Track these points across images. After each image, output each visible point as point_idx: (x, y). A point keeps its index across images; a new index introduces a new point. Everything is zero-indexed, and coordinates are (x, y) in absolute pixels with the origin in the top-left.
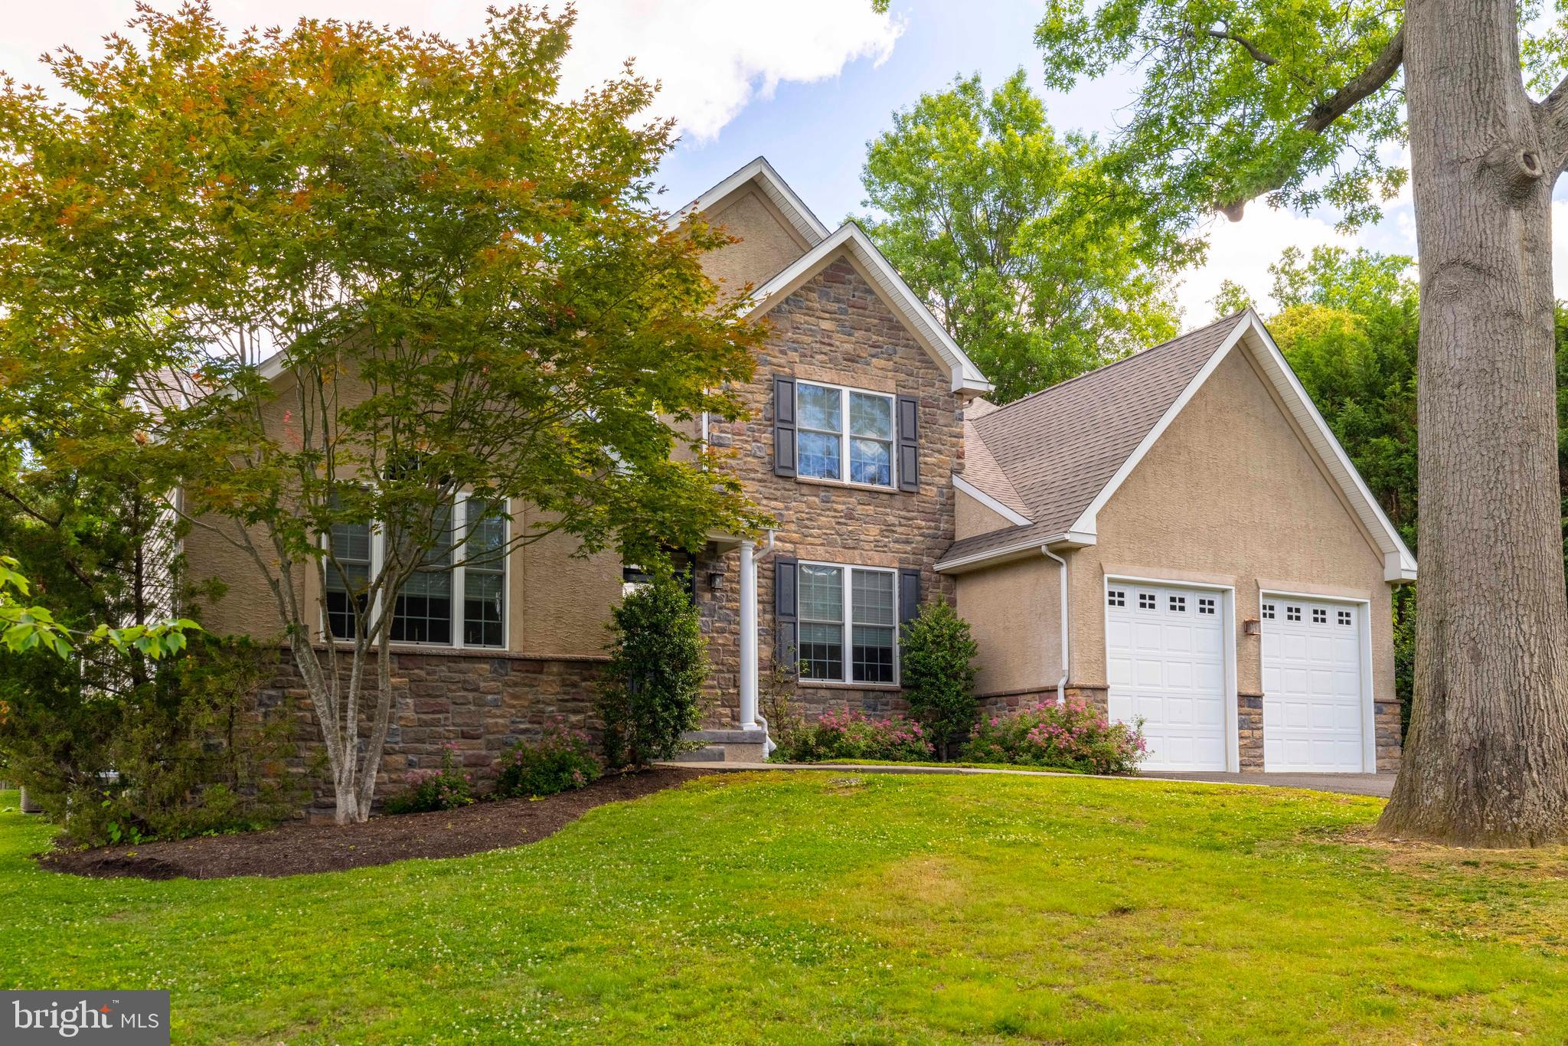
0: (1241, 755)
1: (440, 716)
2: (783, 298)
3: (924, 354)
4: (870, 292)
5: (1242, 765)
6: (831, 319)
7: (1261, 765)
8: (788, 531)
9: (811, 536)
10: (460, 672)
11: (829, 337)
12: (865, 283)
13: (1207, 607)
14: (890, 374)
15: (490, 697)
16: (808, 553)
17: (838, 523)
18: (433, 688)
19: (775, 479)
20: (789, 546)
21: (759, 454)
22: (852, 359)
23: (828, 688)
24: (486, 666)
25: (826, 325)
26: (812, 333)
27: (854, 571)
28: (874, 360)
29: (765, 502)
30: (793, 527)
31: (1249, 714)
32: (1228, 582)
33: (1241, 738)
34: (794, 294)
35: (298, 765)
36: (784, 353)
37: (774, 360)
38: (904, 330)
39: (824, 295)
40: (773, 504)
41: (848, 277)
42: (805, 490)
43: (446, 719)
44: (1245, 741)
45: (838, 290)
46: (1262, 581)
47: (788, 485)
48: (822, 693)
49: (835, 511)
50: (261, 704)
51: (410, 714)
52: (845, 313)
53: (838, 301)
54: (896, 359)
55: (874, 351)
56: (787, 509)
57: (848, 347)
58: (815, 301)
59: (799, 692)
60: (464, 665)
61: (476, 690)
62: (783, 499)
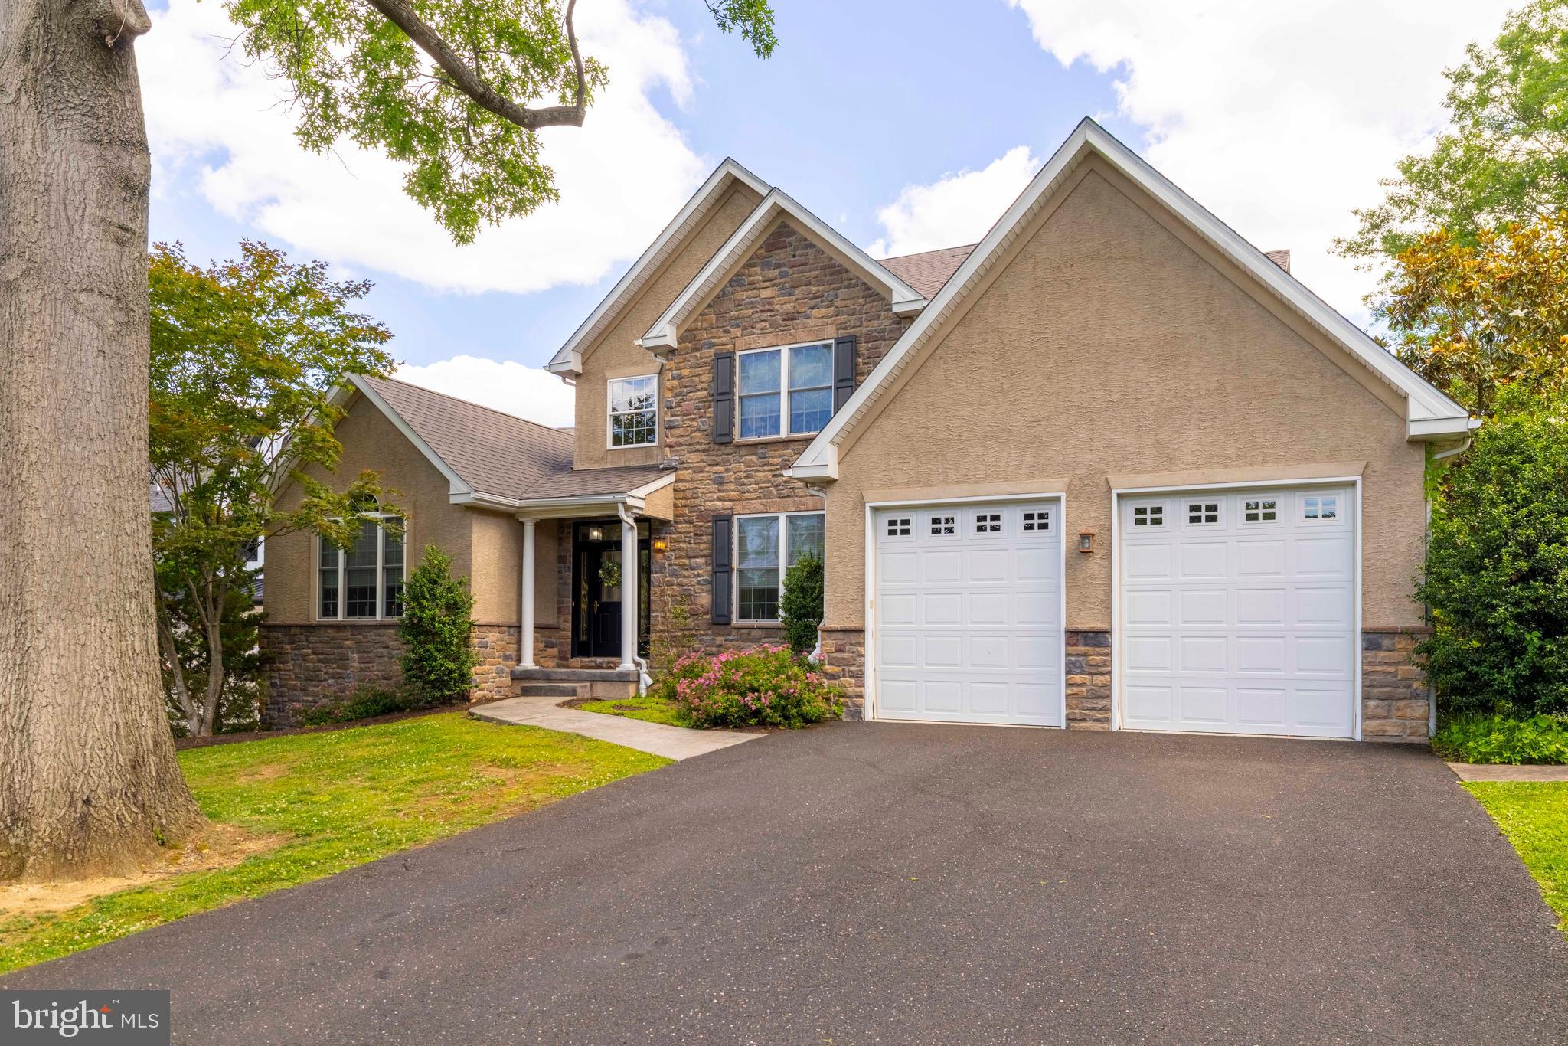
0: (1068, 706)
1: (370, 665)
2: (725, 282)
3: (868, 289)
4: (812, 246)
5: (1068, 719)
6: (773, 286)
7: (1107, 720)
8: (727, 491)
9: (748, 492)
10: (379, 636)
11: (770, 303)
12: (806, 240)
13: (1037, 521)
14: (830, 320)
15: (395, 652)
16: (744, 507)
17: (774, 476)
18: (367, 647)
19: (717, 447)
20: (728, 504)
21: (702, 427)
22: (790, 317)
23: (759, 628)
24: (393, 631)
25: (765, 294)
26: (753, 305)
27: (789, 517)
28: (814, 311)
29: (707, 469)
30: (732, 486)
31: (1086, 655)
32: (1054, 487)
33: (1069, 685)
34: (737, 275)
35: (308, 696)
36: (727, 332)
37: (718, 341)
38: (847, 271)
39: (766, 265)
40: (715, 469)
41: (788, 240)
42: (743, 451)
43: (373, 667)
44: (1075, 690)
45: (781, 255)
46: (1112, 478)
47: (729, 450)
48: (754, 633)
49: (772, 465)
50: (293, 659)
51: (356, 664)
52: (786, 274)
53: (778, 266)
54: (837, 303)
55: (813, 303)
56: (727, 471)
57: (789, 307)
58: (758, 275)
59: (734, 632)
60: (382, 631)
61: (387, 647)
62: (724, 463)
